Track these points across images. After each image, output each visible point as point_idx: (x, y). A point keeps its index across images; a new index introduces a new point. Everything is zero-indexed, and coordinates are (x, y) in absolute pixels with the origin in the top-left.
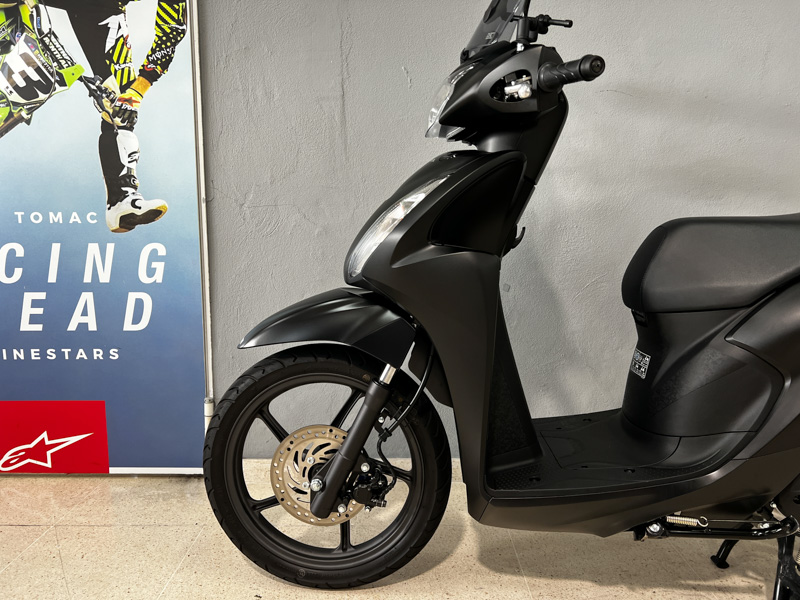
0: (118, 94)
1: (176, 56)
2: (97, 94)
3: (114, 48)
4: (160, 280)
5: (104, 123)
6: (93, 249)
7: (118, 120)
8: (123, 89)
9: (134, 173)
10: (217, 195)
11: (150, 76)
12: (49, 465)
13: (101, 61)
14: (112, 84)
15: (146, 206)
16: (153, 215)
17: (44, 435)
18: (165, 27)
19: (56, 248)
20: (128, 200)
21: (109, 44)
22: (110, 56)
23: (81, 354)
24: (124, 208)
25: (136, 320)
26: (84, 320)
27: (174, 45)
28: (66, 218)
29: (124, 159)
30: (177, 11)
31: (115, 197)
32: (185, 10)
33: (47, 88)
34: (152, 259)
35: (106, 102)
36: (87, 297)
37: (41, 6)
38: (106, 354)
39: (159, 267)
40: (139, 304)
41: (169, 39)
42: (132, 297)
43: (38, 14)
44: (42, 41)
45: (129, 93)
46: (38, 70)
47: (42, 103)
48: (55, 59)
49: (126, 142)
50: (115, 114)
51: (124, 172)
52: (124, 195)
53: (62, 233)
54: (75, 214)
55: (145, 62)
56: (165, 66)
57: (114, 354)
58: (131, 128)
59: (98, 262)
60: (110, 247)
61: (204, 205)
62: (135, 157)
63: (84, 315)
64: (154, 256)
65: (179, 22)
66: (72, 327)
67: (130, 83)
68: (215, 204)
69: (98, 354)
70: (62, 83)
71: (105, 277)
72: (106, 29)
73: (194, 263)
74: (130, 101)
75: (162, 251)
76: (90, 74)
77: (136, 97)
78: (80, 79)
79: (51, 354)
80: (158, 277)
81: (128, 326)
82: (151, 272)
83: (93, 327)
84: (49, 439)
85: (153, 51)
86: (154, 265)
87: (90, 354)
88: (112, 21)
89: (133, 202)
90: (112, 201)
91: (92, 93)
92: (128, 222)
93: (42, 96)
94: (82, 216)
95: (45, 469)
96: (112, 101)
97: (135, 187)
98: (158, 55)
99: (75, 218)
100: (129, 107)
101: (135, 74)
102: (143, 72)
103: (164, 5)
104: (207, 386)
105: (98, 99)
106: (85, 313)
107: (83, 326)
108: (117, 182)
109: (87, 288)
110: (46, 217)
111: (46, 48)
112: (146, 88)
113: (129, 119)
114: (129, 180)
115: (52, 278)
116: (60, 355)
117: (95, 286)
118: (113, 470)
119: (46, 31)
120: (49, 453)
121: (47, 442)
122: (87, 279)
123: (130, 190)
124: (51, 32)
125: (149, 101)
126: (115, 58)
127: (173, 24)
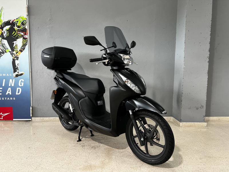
0: (16, 54)
1: (25, 48)
2: (12, 54)
3: (15, 46)
4: (23, 86)
5: (13, 59)
6: (11, 80)
7: (15, 58)
8: (16, 53)
9: (18, 67)
10: (33, 71)
11: (21, 51)
12: (2, 119)
13: (13, 49)
14: (14, 52)
15: (20, 73)
16: (22, 74)
17: (1, 113)
18: (24, 43)
19: (4, 80)
20: (17, 72)
21: (14, 46)
22: (14, 48)
23: (8, 99)
24: (16, 73)
25: (18, 92)
26: (9, 93)
27: (25, 46)
28: (6, 75)
29: (16, 65)
30: (26, 41)
31: (15, 71)
32: (27, 40)
33: (3, 53)
34: (21, 82)
35: (13, 55)
36: (10, 89)
37: (2, 39)
38: (13, 99)
39: (23, 83)
40: (19, 90)
41: (24, 45)
42: (18, 89)
43: (2, 41)
44: (2, 45)
45: (17, 54)
46: (2, 50)
47: (2, 55)
48: (5, 48)
49: (17, 62)
50: (15, 57)
51: (16, 67)
52: (16, 71)
53: (5, 78)
54: (8, 74)
55: (20, 49)
56: (24, 50)
57: (14, 99)
58: (18, 60)
59: (12, 83)
60: (14, 80)
61: (30, 73)
62: (18, 65)
63: (9, 92)
64: (22, 81)
65: (26, 42)
66: (7, 94)
67: (18, 52)
68: (33, 73)
69: (11, 99)
70: (6, 52)
71: (13, 85)
72: (14, 43)
73: (29, 83)
74: (18, 55)
75: (23, 81)
76: (11, 51)
77: (19, 55)
78: (9, 52)
79: (3, 99)
80: (22, 85)
81: (17, 94)
82: (21, 84)
83: (10, 94)
84: (2, 114)
85: (22, 47)
86: (22, 83)
87: (10, 99)
88: (15, 42)
89: (18, 72)
90: (14, 72)
91: (11, 54)
92: (17, 76)
93: (2, 54)
94: (9, 75)
95: (2, 120)
96: (15, 55)
97: (18, 70)
98: (23, 48)
99: (8, 75)
100: (17, 56)
101: (19, 51)
102: (20, 51)
103: (24, 39)
104: (31, 104)
105: (12, 55)
106: (9, 91)
107: (9, 94)
108: (15, 69)
109: (10, 87)
110: (3, 75)
111: (3, 46)
112: (20, 53)
113: (17, 58)
114: (17, 68)
115: (3, 85)
116: (4, 99)
117: (11, 87)
118: (14, 120)
119: (3, 44)
120: (2, 117)
121: (2, 115)
122: (10, 85)
123: (17, 70)
124: (4, 44)
125: (21, 55)
126: (15, 48)
127: (25, 43)
